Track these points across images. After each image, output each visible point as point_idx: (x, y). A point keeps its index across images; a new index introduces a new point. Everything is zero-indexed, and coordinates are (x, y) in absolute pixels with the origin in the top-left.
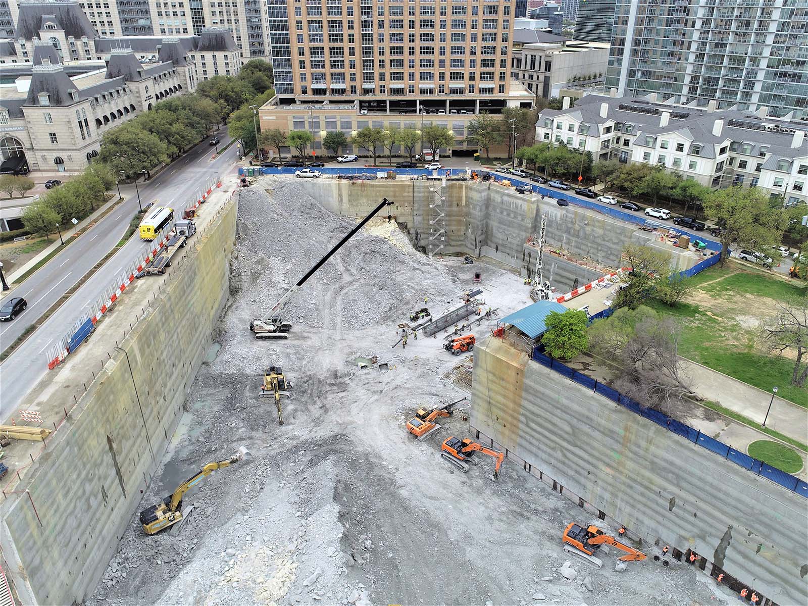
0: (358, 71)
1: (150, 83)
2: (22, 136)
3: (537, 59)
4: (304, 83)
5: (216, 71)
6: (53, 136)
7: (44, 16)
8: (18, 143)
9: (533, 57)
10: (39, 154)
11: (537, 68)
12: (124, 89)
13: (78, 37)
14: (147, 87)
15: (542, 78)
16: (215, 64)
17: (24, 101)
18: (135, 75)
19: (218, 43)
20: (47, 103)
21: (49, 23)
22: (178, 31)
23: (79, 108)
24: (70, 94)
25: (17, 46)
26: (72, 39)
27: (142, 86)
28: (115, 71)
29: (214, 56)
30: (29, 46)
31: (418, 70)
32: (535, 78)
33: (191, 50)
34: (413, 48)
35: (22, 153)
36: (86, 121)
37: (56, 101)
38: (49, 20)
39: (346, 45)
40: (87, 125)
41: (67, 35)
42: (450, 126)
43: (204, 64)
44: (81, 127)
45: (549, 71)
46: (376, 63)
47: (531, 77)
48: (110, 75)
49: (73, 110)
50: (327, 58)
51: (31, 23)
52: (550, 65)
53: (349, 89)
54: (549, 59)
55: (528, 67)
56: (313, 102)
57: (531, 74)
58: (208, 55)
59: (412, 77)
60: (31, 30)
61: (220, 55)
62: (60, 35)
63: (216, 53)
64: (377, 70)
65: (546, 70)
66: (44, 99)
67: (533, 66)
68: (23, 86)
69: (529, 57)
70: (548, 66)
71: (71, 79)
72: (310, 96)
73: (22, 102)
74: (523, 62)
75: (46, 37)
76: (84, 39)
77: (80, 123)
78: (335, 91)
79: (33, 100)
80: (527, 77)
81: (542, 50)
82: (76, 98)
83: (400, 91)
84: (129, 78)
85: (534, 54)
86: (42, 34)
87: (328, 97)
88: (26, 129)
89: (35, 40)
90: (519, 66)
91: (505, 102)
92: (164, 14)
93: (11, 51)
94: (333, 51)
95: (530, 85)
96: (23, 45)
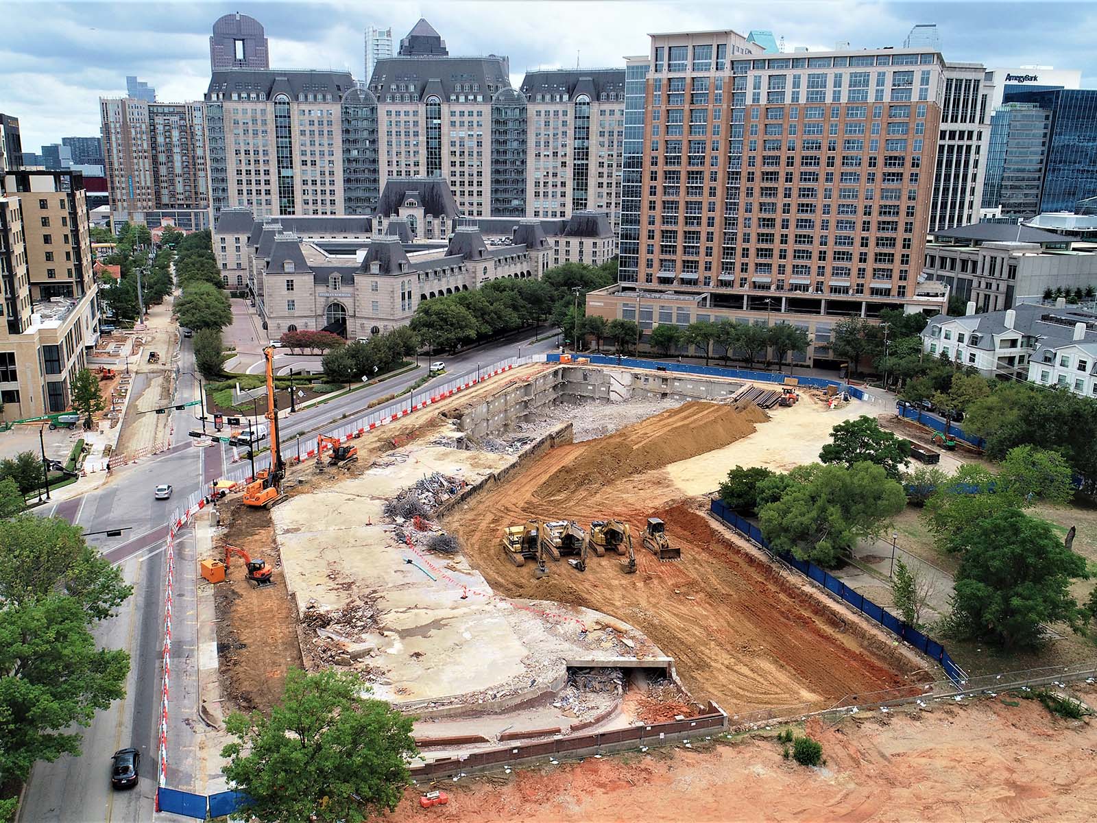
0: (715, 260)
1: (490, 265)
2: (347, 303)
3: (999, 261)
4: (649, 271)
5: (581, 260)
6: (375, 306)
7: (407, 192)
8: (343, 310)
9: (993, 259)
10: (359, 322)
11: (997, 274)
12: (460, 268)
13: (436, 216)
14: (485, 268)
15: (1003, 287)
16: (581, 252)
17: (357, 269)
18: (476, 253)
19: (586, 228)
20: (377, 272)
21: (411, 200)
22: (554, 215)
23: (406, 279)
24: (400, 265)
25: (375, 222)
26: (430, 218)
27: (480, 267)
28: (456, 249)
29: (581, 243)
30: (386, 222)
31: (789, 262)
32: (994, 287)
33: (556, 235)
34: (786, 236)
35: (344, 320)
36: (410, 293)
37: (386, 270)
38: (412, 196)
39: (704, 229)
40: (410, 297)
41: (426, 213)
42: (812, 329)
43: (568, 252)
44: (403, 298)
45: (1014, 278)
46: (739, 252)
47: (989, 286)
48: (450, 253)
49: (400, 280)
50: (680, 242)
51: (393, 198)
52: (1015, 270)
53: (702, 279)
54: (1013, 262)
55: (986, 273)
56: (656, 291)
57: (989, 281)
58: (574, 242)
59: (782, 269)
60: (392, 205)
61: (588, 242)
62: (419, 213)
63: (584, 240)
64: (738, 260)
65: (1009, 277)
66: (375, 268)
67: (992, 271)
68: (361, 255)
69: (988, 259)
70: (1013, 272)
71: (408, 255)
72: (655, 285)
73: (355, 269)
74: (980, 265)
75: (404, 213)
76: (442, 218)
77: (403, 294)
78: (683, 281)
79: (365, 268)
80: (983, 285)
81: (1006, 250)
82: (405, 269)
83: (766, 287)
84: (468, 257)
85: (994, 254)
86: (401, 210)
87: (675, 286)
88: (354, 296)
89: (393, 217)
90: (974, 271)
91: (902, 306)
92: (541, 194)
93: (368, 228)
94: (689, 235)
95: (987, 297)
96: (380, 223)
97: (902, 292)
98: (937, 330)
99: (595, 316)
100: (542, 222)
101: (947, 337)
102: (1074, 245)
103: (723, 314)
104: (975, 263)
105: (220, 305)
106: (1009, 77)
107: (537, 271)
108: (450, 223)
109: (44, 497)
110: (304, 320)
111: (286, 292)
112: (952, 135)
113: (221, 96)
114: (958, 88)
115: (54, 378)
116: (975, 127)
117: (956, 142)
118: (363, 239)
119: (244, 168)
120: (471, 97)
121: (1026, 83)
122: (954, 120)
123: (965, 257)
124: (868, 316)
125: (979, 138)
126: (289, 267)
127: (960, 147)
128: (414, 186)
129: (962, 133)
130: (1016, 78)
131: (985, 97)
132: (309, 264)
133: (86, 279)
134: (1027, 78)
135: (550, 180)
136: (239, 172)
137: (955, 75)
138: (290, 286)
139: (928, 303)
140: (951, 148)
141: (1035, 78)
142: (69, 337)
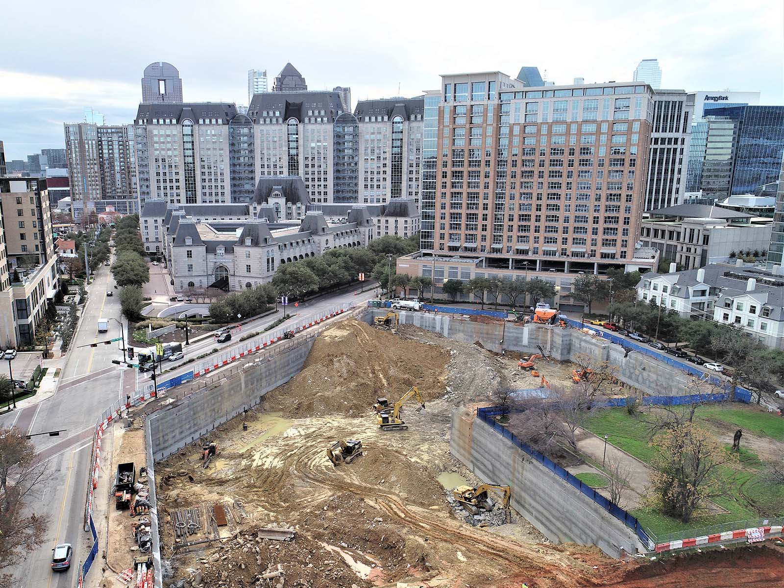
0: (488, 233)
1: (330, 238)
2: (230, 266)
3: (696, 232)
4: (442, 241)
5: (396, 233)
6: (249, 268)
7: (274, 187)
8: (226, 270)
9: (692, 231)
10: (237, 279)
11: (695, 241)
12: (309, 240)
13: (294, 203)
14: (327, 240)
15: (699, 251)
16: (396, 227)
17: (236, 242)
18: (320, 229)
19: (400, 211)
20: (250, 244)
21: (277, 192)
22: (378, 201)
23: (270, 249)
24: (266, 239)
25: (251, 208)
26: (290, 204)
27: (324, 239)
28: (307, 227)
29: (396, 221)
30: (259, 208)
31: (542, 234)
32: (693, 250)
33: (378, 216)
34: (540, 216)
35: (227, 277)
36: (273, 259)
37: (255, 243)
38: (277, 190)
39: (480, 212)
40: (273, 261)
41: (287, 201)
42: (558, 282)
43: (387, 227)
44: (268, 262)
45: (707, 244)
46: (506, 228)
47: (689, 250)
48: (302, 230)
49: (266, 249)
50: (463, 222)
51: (264, 191)
52: (708, 238)
53: (480, 247)
54: (706, 233)
55: (687, 240)
56: (446, 256)
57: (688, 246)
58: (392, 220)
59: (536, 240)
60: (263, 198)
61: (401, 220)
62: (282, 201)
63: (398, 219)
64: (505, 233)
65: (704, 244)
66: (248, 242)
67: (691, 239)
68: (239, 232)
69: (688, 231)
70: (706, 240)
71: (271, 232)
72: (446, 252)
73: (234, 243)
74: (682, 235)
75: (272, 201)
76: (299, 205)
77: (268, 260)
78: (466, 249)
79: (241, 242)
80: (685, 249)
81: (701, 224)
82: (270, 242)
83: (525, 252)
84: (314, 232)
85: (692, 227)
86: (269, 199)
87: (461, 253)
88: (234, 261)
89: (264, 205)
90: (678, 239)
91: (623, 266)
92: (369, 186)
93: (246, 212)
94: (470, 217)
95: (688, 258)
96: (255, 208)
97: (623, 255)
98: (648, 283)
99: (404, 273)
100: (368, 206)
101: (655, 289)
102: (753, 220)
103: (494, 273)
104: (679, 234)
105: (141, 269)
106: (707, 98)
107: (364, 241)
108: (303, 207)
109: (12, 406)
110: (200, 278)
111: (187, 259)
112: (663, 141)
113: (145, 121)
114: (667, 107)
115: (23, 322)
116: (679, 135)
117: (666, 146)
118: (243, 220)
119: (161, 171)
120: (319, 120)
121: (720, 102)
122: (664, 130)
123: (672, 229)
124: (600, 273)
125: (683, 143)
126: (189, 241)
127: (669, 150)
128: (278, 182)
129: (670, 140)
130: (712, 98)
131: (687, 113)
132: (203, 239)
133: (48, 251)
134: (720, 98)
135: (375, 176)
136: (158, 174)
137: (664, 98)
138: (189, 254)
139: (643, 264)
140: (662, 150)
141: (727, 98)
142: (34, 293)
